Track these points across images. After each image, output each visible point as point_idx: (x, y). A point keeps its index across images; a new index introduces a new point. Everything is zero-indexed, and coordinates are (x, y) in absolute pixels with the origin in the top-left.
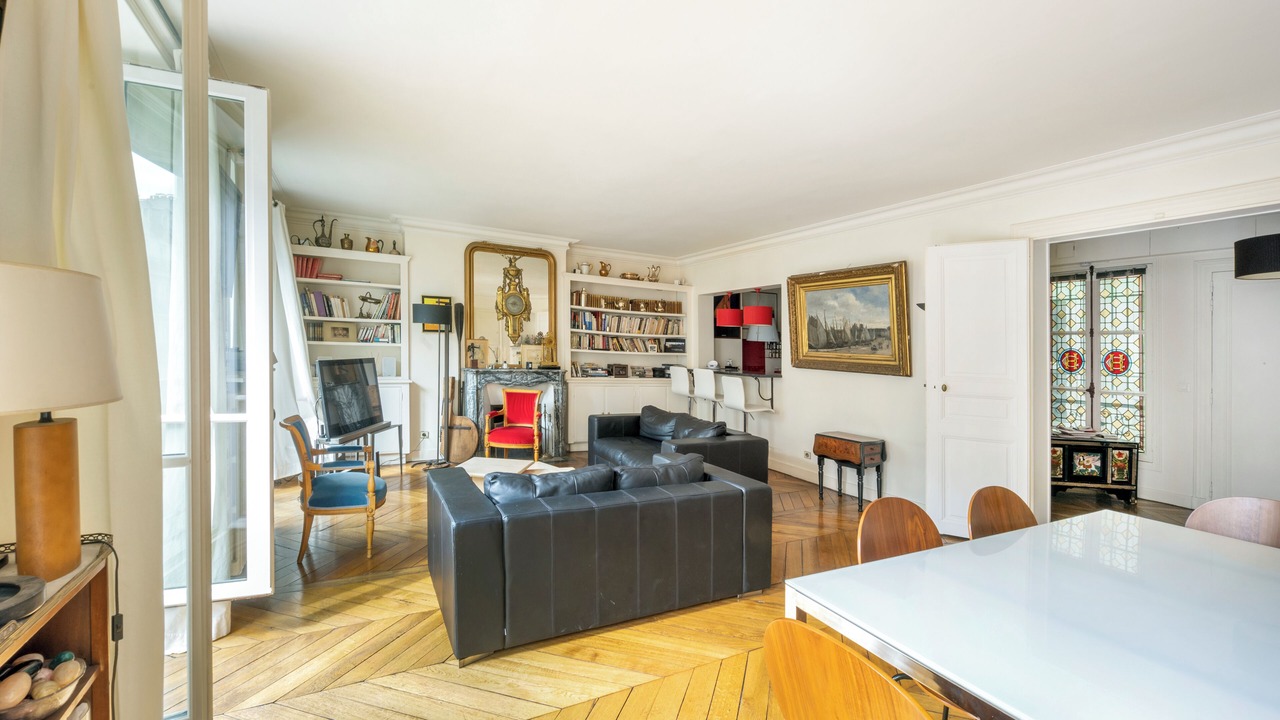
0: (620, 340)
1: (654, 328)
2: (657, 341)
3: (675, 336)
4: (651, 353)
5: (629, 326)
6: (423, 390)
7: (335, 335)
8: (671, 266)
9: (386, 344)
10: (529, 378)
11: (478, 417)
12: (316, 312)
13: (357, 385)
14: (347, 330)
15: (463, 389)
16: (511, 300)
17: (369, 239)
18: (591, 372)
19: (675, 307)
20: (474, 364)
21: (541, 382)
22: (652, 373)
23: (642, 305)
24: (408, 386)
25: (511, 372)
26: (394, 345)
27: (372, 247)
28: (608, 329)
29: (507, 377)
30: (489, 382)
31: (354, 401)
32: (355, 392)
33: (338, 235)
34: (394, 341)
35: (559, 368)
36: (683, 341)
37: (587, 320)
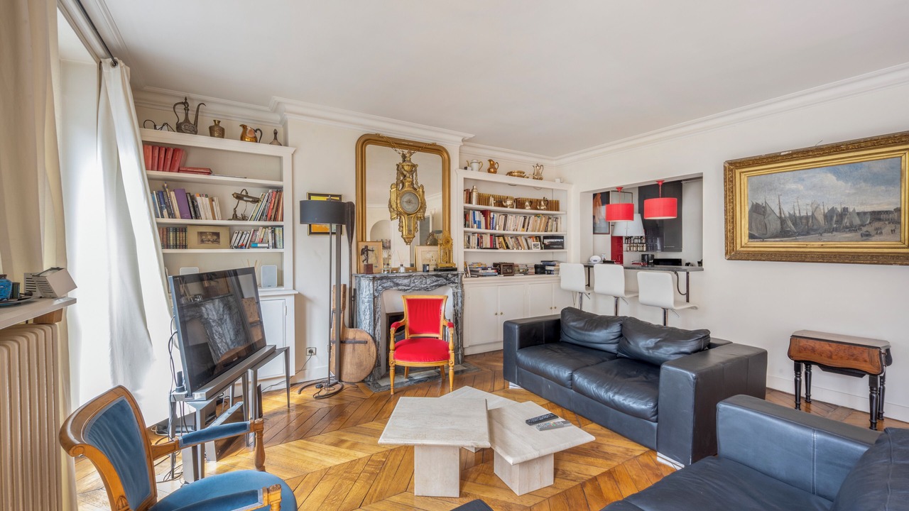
0: (506, 238)
1: (536, 227)
2: (538, 238)
3: (554, 233)
4: (534, 250)
5: (514, 225)
6: (310, 300)
7: (202, 241)
8: (552, 166)
9: (266, 250)
10: (429, 281)
11: (375, 328)
12: (177, 213)
13: (231, 299)
14: (217, 234)
15: (355, 297)
16: (406, 198)
17: (244, 127)
18: (481, 272)
19: (553, 205)
20: (369, 269)
21: (440, 286)
22: (534, 271)
23: (527, 203)
24: (293, 297)
25: (410, 276)
26: (275, 250)
27: (249, 135)
28: (497, 228)
29: (406, 281)
30: (386, 288)
31: (227, 317)
32: (228, 307)
33: (206, 121)
34: (275, 246)
35: (456, 270)
36: (562, 238)
37: (477, 219)
